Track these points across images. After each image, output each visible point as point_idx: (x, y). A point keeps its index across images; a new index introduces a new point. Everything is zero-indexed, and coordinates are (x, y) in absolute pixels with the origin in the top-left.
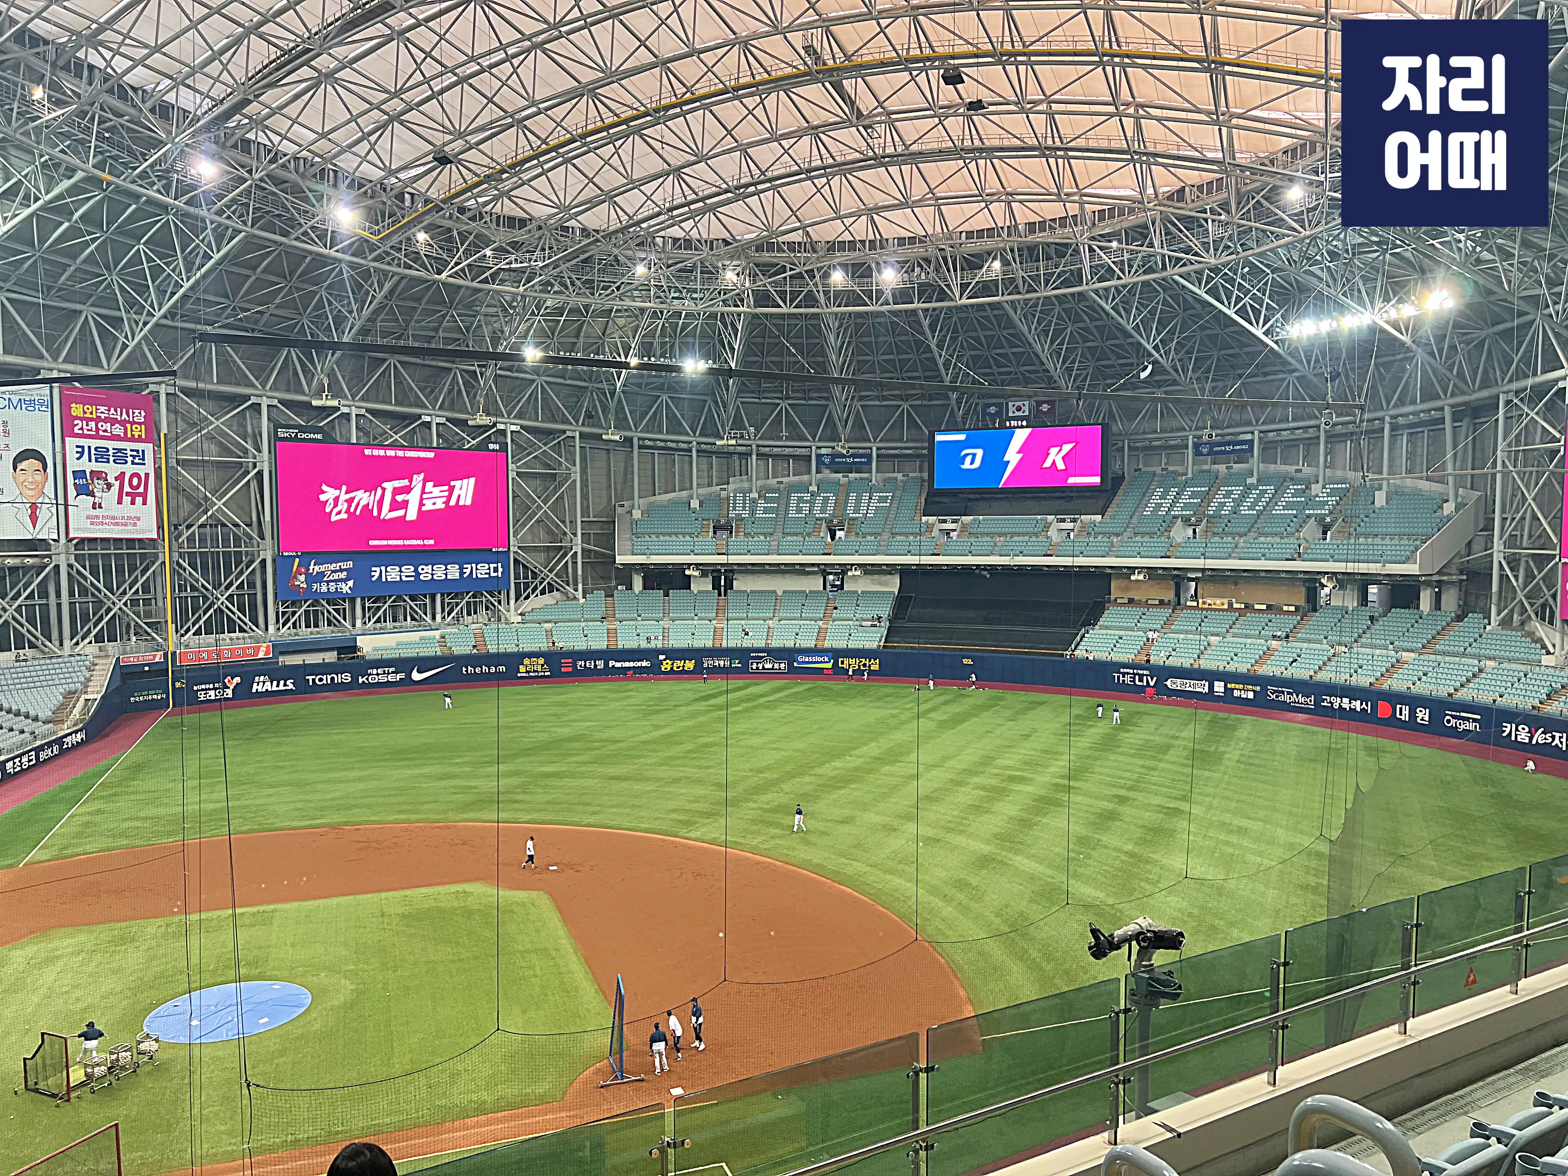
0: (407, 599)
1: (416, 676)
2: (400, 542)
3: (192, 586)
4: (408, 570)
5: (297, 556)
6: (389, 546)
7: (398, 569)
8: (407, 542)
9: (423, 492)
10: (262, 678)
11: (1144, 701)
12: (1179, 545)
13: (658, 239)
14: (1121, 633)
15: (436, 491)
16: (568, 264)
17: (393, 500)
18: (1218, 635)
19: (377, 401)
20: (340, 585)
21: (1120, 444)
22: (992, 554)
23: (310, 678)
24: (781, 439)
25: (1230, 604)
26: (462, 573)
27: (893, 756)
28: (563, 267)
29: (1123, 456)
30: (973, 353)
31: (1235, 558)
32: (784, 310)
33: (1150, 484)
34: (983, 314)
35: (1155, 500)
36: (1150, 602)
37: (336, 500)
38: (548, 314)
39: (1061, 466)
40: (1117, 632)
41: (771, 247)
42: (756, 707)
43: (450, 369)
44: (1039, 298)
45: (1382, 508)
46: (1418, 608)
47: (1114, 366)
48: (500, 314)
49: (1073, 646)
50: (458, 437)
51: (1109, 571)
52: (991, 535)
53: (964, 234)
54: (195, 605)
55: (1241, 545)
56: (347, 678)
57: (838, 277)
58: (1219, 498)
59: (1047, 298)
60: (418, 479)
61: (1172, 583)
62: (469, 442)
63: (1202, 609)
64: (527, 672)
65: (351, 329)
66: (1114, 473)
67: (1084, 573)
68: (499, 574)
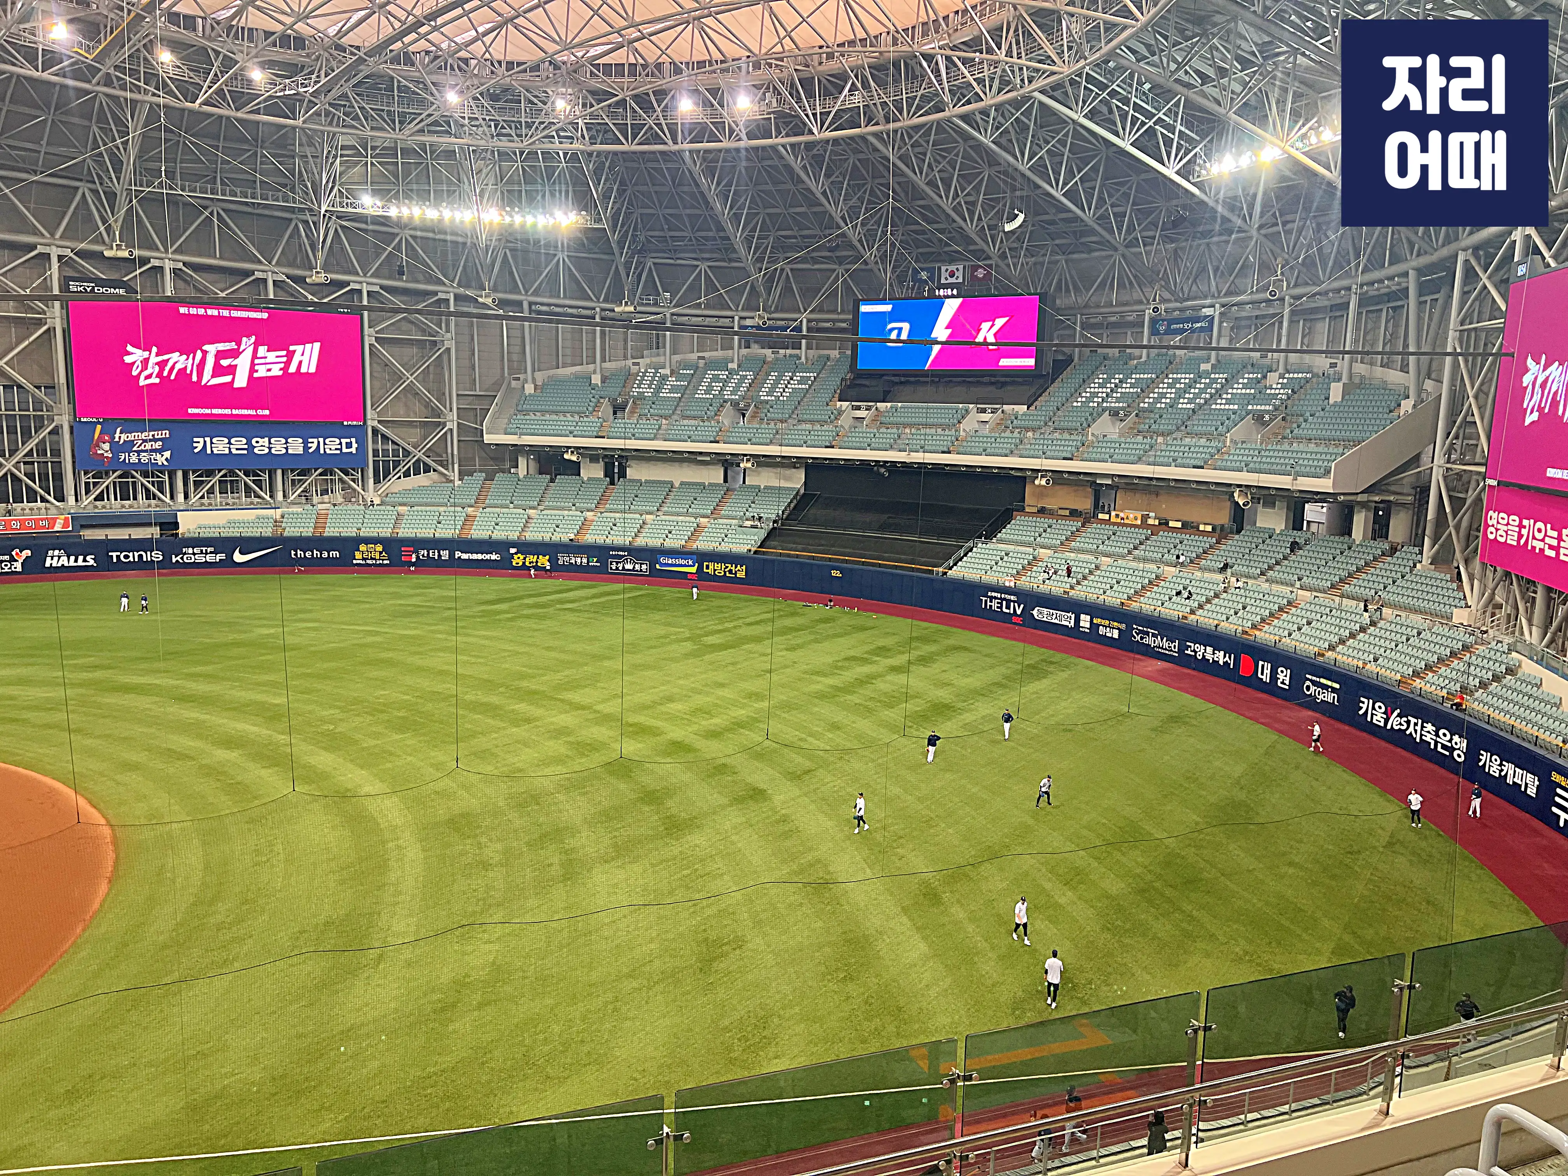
0: (241, 474)
1: (238, 557)
2: (227, 411)
4: (239, 444)
5: (99, 423)
6: (212, 415)
7: (226, 441)
8: (235, 412)
9: (255, 356)
10: (56, 552)
12: (1091, 445)
14: (1013, 548)
15: (272, 356)
17: (217, 365)
19: (197, 254)
20: (154, 455)
22: (891, 448)
23: (114, 554)
24: (700, 308)
25: (1144, 519)
26: (306, 448)
32: (625, 147)
33: (1096, 369)
36: (1061, 512)
37: (146, 361)
39: (992, 344)
40: (1008, 547)
43: (291, 220)
45: (1335, 405)
46: (1350, 535)
49: (951, 562)
51: (1012, 472)
55: (1158, 447)
56: (157, 556)
57: (686, 107)
58: (1162, 388)
60: (247, 343)
61: (1085, 490)
63: (1114, 524)
64: (363, 559)
66: (1056, 355)
68: (353, 450)
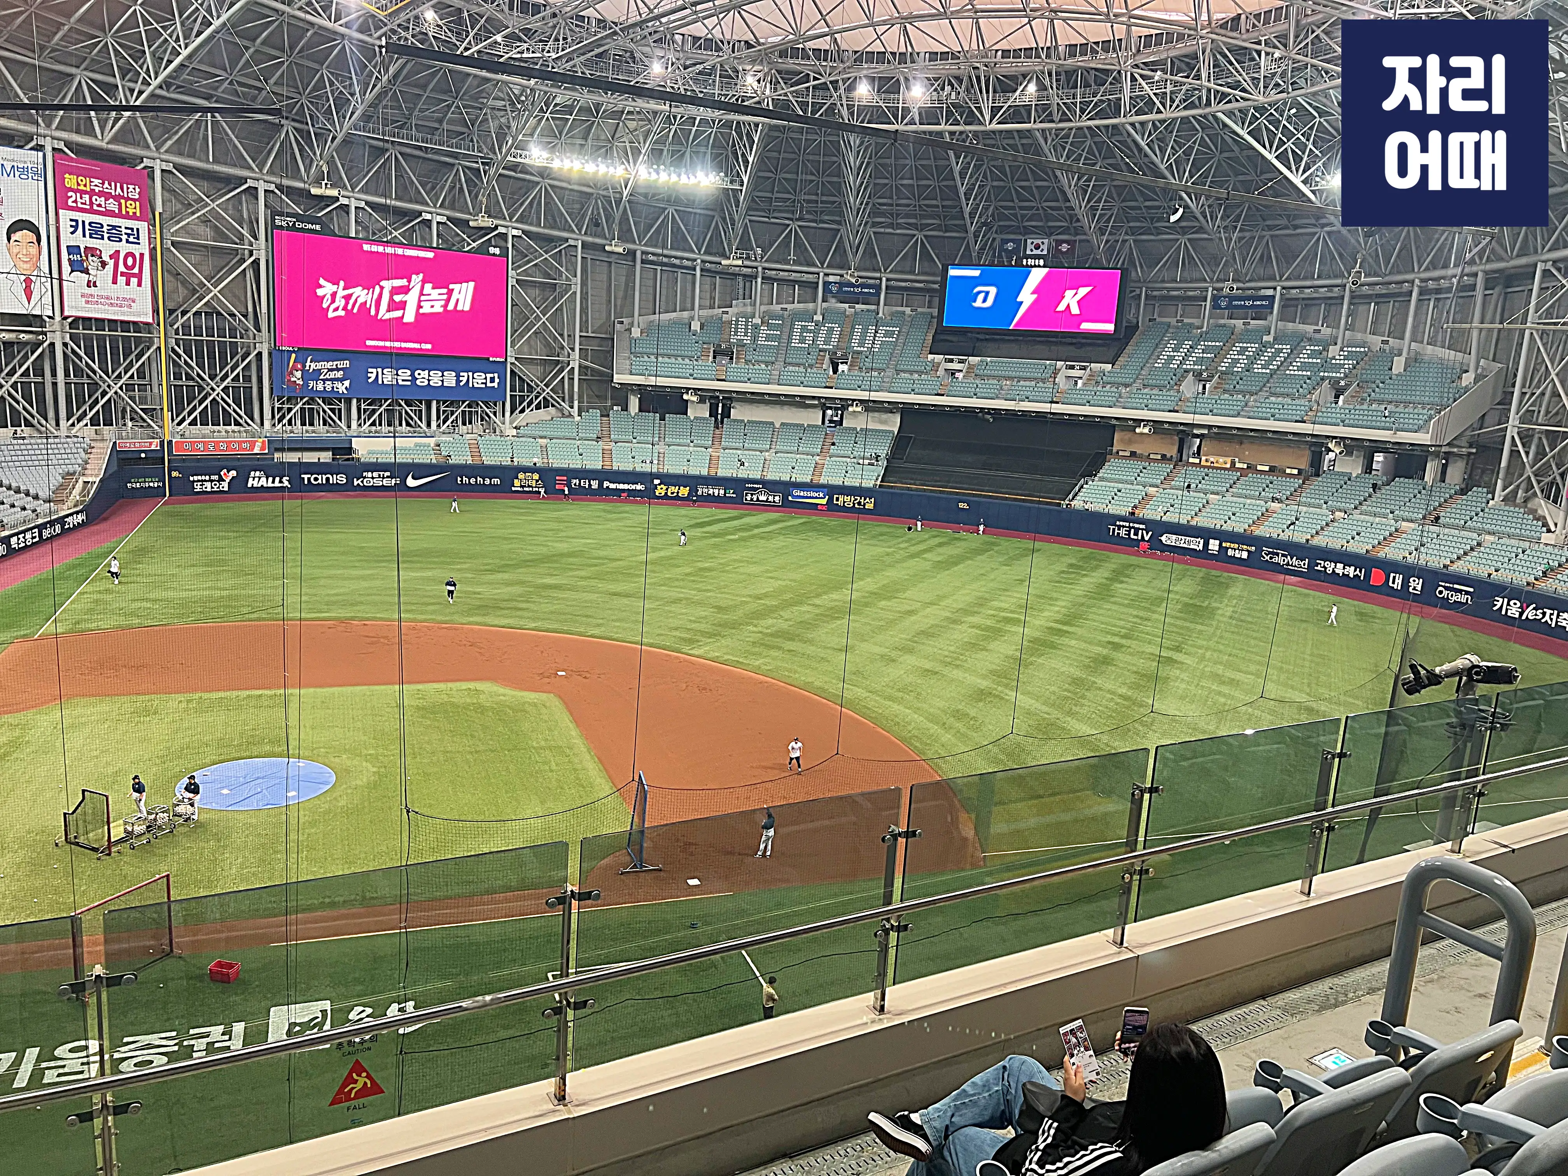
0: (403, 403)
1: (411, 482)
2: (397, 344)
3: (187, 374)
4: (405, 374)
6: (385, 347)
7: (394, 372)
8: (404, 345)
9: (421, 294)
10: (258, 473)
11: (1137, 554)
12: (1188, 400)
13: (677, 36)
14: (1120, 486)
15: (435, 293)
16: (582, 58)
17: (392, 299)
18: (1217, 494)
19: (376, 194)
20: (338, 385)
21: (1138, 291)
22: (998, 398)
23: (306, 477)
24: (789, 264)
25: (1233, 463)
26: (458, 381)
27: (889, 592)
28: (577, 61)
29: (1139, 305)
30: (995, 183)
31: (1244, 417)
33: (1164, 336)
34: (1011, 142)
35: (1168, 352)
36: (1152, 456)
37: (334, 295)
38: (557, 112)
39: (1075, 310)
40: (1116, 485)
41: (795, 53)
42: (753, 537)
43: (453, 165)
44: (1071, 129)
45: (1399, 374)
46: (1423, 479)
47: (1140, 208)
48: (508, 108)
49: (1071, 496)
50: (458, 239)
51: (1114, 422)
52: (999, 378)
53: (1000, 53)
54: (191, 395)
55: (1250, 404)
56: (342, 479)
57: (864, 91)
58: (1233, 354)
59: (1080, 129)
60: (417, 279)
61: (1176, 438)
62: (469, 244)
63: (1205, 467)
64: (522, 486)
65: (353, 113)
66: (1128, 321)
67: (1089, 422)
68: (495, 385)
